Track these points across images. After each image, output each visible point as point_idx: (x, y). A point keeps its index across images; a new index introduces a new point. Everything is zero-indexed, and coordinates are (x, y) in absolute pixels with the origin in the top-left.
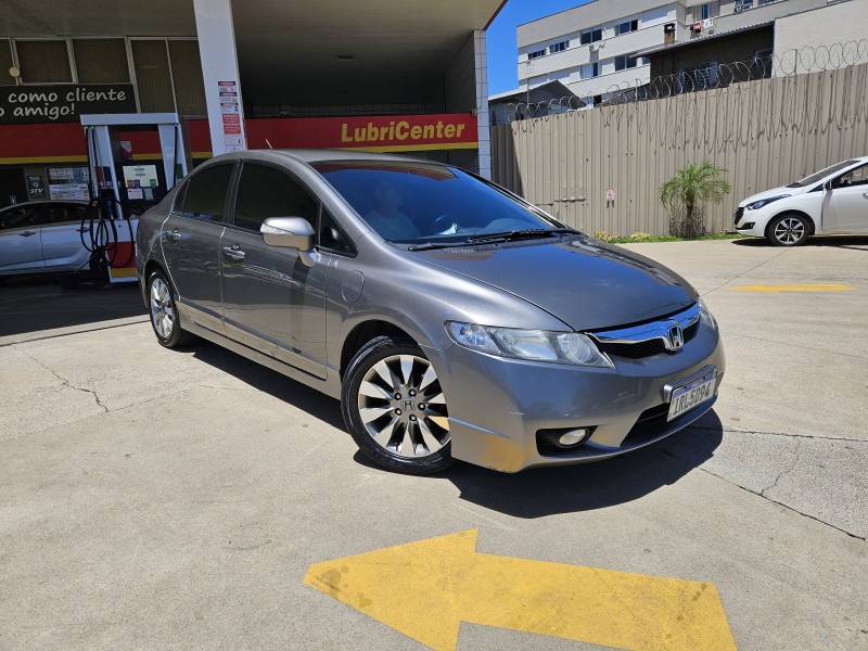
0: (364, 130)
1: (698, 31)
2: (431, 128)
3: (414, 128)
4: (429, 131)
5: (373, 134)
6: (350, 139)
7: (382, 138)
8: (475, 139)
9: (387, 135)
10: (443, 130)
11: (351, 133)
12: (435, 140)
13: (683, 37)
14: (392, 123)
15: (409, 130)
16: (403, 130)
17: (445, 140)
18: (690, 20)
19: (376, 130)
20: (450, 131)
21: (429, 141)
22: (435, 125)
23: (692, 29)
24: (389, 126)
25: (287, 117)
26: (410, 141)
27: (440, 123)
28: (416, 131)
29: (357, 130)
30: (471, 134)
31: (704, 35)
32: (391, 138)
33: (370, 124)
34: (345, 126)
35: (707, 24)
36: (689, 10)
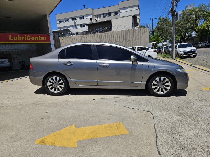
0: (16, 37)
1: (97, 20)
2: (37, 37)
3: (32, 37)
4: (37, 38)
5: (20, 38)
6: (12, 40)
7: (23, 40)
8: (50, 41)
9: (24, 39)
10: (41, 38)
11: (12, 38)
12: (39, 41)
13: (94, 21)
14: (25, 36)
15: (31, 38)
16: (29, 38)
17: (41, 41)
18: (95, 18)
19: (20, 37)
20: (42, 38)
21: (37, 41)
22: (38, 37)
23: (96, 20)
24: (25, 37)
26: (31, 41)
27: (40, 36)
28: (33, 38)
29: (14, 37)
30: (49, 39)
31: (98, 21)
32: (25, 40)
33: (18, 36)
34: (10, 36)
35: (98, 19)
36: (94, 16)
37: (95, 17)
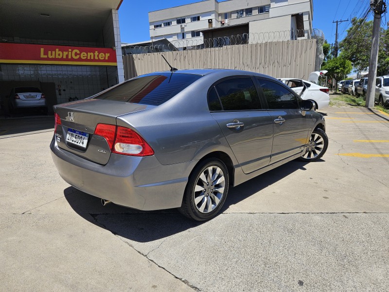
0: (54, 52)
1: (223, 24)
2: (92, 54)
3: (83, 53)
4: (91, 56)
5: (59, 55)
6: (46, 56)
7: (65, 57)
8: (115, 61)
9: (67, 56)
10: (98, 56)
11: (46, 53)
12: (94, 60)
13: (216, 25)
14: (70, 50)
15: (80, 54)
16: (76, 54)
17: (99, 60)
18: (220, 19)
19: (61, 53)
20: (102, 56)
21: (90, 60)
22: (94, 53)
23: (221, 23)
24: (68, 51)
25: (6, 42)
26: (80, 60)
27: (96, 52)
28: (83, 55)
29: (50, 52)
30: (113, 58)
31: (226, 25)
32: (70, 57)
33: (57, 50)
34: (42, 50)
35: (226, 21)
36: (220, 15)
37: (220, 17)
